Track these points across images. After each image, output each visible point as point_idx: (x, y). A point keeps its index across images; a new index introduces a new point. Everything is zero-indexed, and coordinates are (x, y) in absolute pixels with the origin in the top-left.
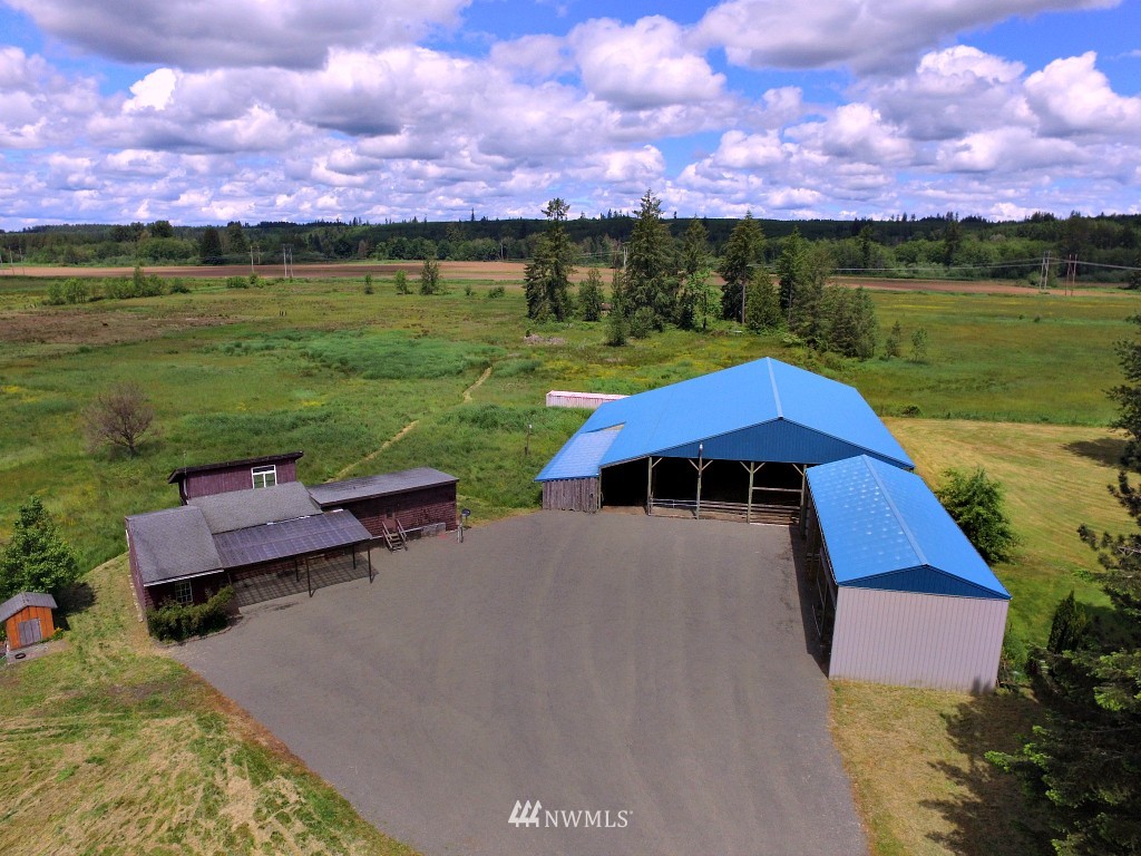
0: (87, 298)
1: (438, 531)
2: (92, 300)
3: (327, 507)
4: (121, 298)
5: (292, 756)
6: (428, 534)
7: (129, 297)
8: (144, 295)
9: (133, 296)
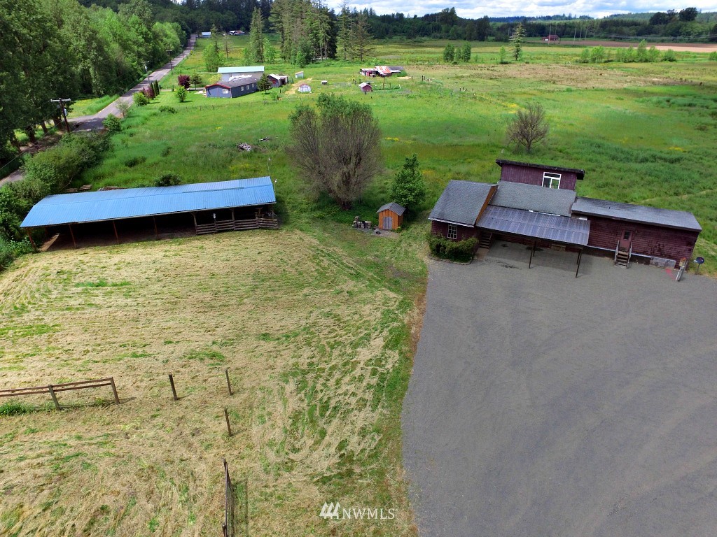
0: (603, 60)
1: (666, 265)
2: (606, 62)
3: (577, 214)
4: (625, 62)
5: (415, 346)
6: (656, 264)
7: (630, 62)
8: (641, 61)
9: (634, 61)
